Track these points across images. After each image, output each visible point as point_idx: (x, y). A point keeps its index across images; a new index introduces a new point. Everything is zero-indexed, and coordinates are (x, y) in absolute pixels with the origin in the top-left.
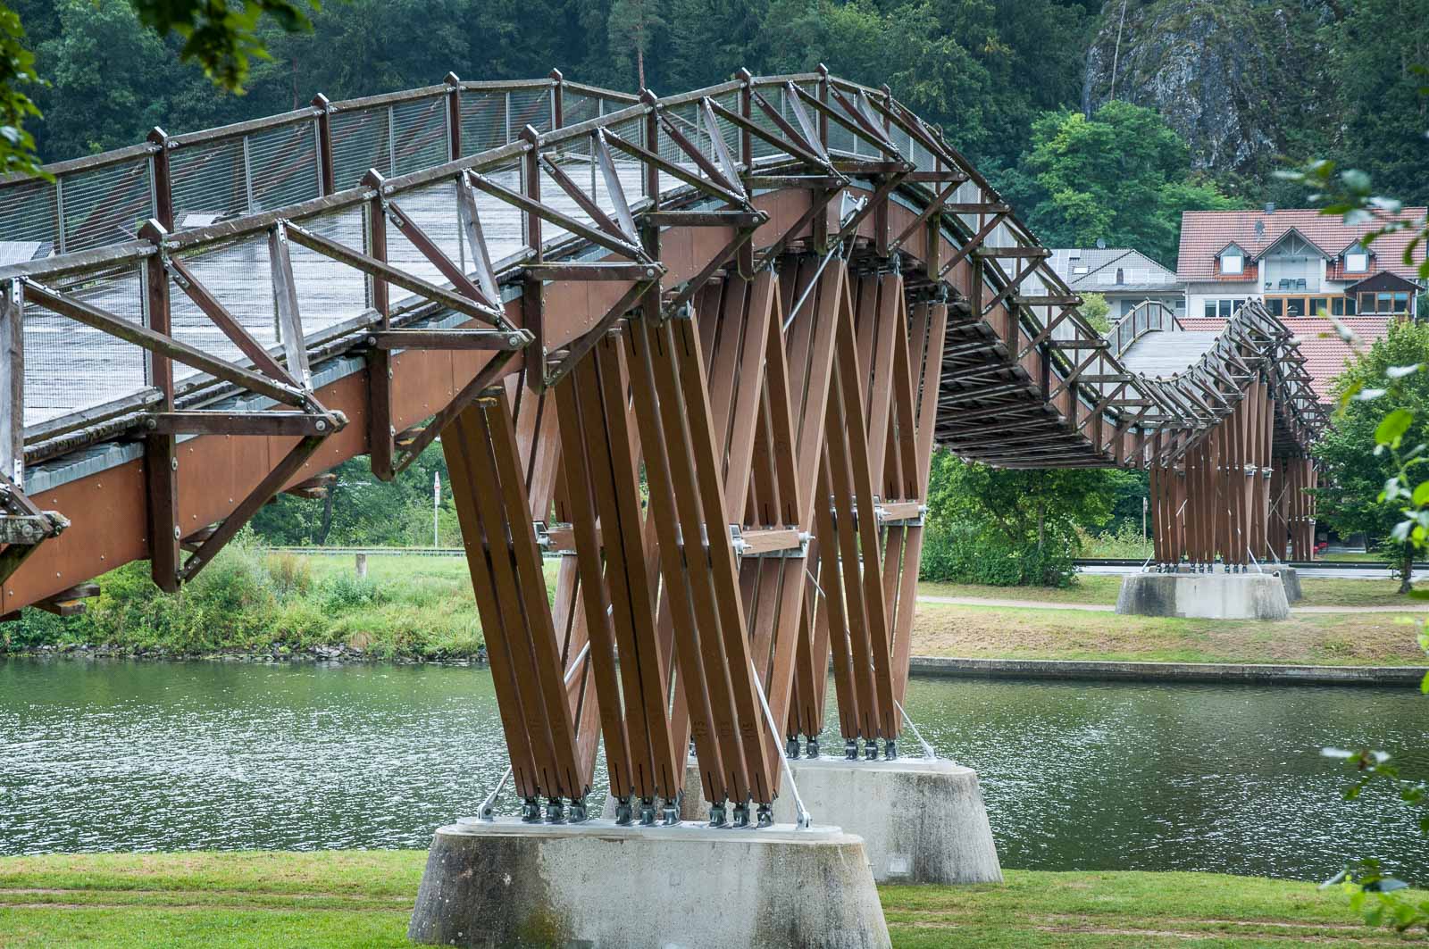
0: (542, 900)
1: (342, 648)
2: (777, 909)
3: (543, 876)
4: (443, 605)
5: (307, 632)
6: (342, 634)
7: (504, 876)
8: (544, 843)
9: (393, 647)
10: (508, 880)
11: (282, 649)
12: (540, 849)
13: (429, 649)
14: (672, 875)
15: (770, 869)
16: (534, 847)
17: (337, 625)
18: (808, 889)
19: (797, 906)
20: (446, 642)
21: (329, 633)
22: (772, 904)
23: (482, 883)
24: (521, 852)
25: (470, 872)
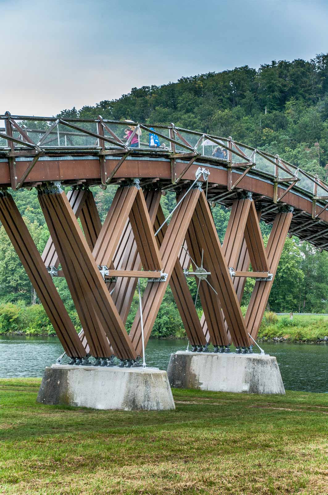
0: (67, 389)
1: (281, 338)
2: (130, 394)
3: (68, 381)
4: (310, 327)
5: (273, 334)
6: (282, 334)
7: (58, 381)
8: (70, 371)
9: (294, 338)
10: (59, 382)
11: (265, 338)
12: (68, 373)
13: (304, 339)
14: (102, 382)
15: (130, 381)
16: (67, 373)
17: (280, 332)
18: (140, 388)
19: (136, 393)
20: (308, 337)
21: (278, 334)
22: (129, 392)
23: (52, 383)
24: (63, 374)
25: (49, 380)
